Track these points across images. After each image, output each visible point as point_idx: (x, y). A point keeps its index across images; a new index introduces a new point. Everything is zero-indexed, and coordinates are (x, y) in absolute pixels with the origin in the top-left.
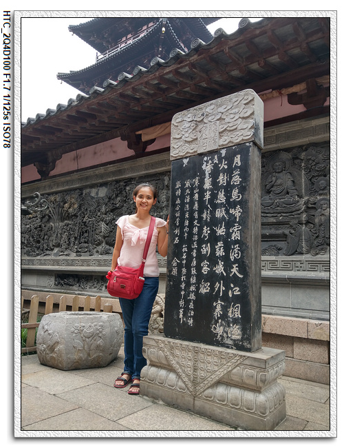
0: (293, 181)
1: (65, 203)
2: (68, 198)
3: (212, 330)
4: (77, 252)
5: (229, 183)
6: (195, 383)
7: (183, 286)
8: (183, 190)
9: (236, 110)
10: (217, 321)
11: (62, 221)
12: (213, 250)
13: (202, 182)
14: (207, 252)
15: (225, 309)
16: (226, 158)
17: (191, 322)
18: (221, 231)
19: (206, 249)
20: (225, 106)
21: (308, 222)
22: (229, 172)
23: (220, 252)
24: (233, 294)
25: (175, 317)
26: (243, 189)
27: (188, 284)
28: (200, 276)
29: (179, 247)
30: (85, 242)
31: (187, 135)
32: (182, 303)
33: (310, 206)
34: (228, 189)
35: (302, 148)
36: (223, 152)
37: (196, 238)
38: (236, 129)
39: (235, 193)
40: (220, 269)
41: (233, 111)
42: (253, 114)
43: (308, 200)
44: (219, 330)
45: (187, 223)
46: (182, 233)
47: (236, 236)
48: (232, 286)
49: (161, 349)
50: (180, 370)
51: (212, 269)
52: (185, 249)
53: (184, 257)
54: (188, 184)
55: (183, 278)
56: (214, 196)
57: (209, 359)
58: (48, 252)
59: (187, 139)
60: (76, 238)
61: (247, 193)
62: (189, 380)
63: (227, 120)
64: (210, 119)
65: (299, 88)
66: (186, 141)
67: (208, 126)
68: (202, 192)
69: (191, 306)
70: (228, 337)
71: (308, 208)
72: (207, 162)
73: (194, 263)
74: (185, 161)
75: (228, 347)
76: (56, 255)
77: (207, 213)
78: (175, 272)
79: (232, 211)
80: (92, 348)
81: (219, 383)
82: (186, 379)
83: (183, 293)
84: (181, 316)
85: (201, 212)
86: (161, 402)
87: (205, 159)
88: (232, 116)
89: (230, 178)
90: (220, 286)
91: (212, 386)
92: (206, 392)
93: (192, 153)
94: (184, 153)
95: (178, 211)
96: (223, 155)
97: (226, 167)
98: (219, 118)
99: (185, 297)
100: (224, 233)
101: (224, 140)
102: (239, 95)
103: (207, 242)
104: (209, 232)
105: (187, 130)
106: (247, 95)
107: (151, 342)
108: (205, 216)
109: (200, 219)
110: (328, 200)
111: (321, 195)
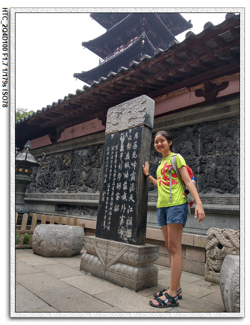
0: (193, 146)
1: (64, 159)
2: (65, 156)
3: (118, 232)
4: (69, 190)
5: (131, 148)
6: (106, 262)
7: (106, 207)
8: (110, 151)
9: (137, 107)
10: (121, 228)
11: (61, 171)
12: (122, 186)
13: (119, 147)
15: (125, 220)
16: (131, 134)
17: (109, 228)
18: (126, 176)
19: (119, 186)
20: (132, 105)
21: (201, 172)
22: (132, 142)
23: (125, 188)
24: (129, 212)
25: (102, 225)
26: (138, 152)
27: (109, 206)
28: (115, 201)
29: (106, 184)
30: (74, 184)
31: (114, 121)
32: (105, 217)
33: (203, 162)
34: (131, 151)
35: (199, 125)
36: (130, 130)
37: (114, 179)
38: (136, 118)
39: (134, 153)
40: (124, 197)
42: (145, 109)
43: (202, 158)
44: (122, 232)
45: (111, 171)
46: (108, 176)
47: (133, 178)
48: (129, 207)
49: (91, 243)
50: (100, 255)
51: (120, 197)
52: (109, 186)
54: (113, 149)
55: (107, 203)
56: (124, 155)
57: (114, 248)
58: (52, 190)
59: (114, 123)
60: (68, 181)
61: (139, 154)
62: (104, 260)
63: (133, 112)
64: (125, 112)
65: (200, 87)
67: (124, 116)
68: (119, 153)
69: (109, 219)
70: (125, 236)
71: (201, 163)
72: (122, 136)
73: (113, 194)
74: (112, 135)
75: (125, 242)
76: (57, 192)
77: (121, 165)
78: (103, 199)
79: (132, 164)
80: (62, 244)
81: (117, 262)
82: (102, 260)
84: (104, 225)
85: (118, 165)
86: (89, 274)
87: (122, 134)
88: (135, 110)
89: (133, 145)
90: (124, 207)
91: (114, 264)
92: (111, 267)
93: (116, 131)
94: (112, 131)
95: (107, 164)
96: (130, 132)
97: (131, 139)
98: (129, 111)
99: (107, 214)
100: (128, 177)
101: (131, 124)
102: (139, 98)
103: (119, 182)
104: (121, 176)
105: (114, 118)
106: (143, 98)
107: (87, 239)
108: (119, 167)
109: (117, 169)
110: (213, 158)
111: (209, 155)
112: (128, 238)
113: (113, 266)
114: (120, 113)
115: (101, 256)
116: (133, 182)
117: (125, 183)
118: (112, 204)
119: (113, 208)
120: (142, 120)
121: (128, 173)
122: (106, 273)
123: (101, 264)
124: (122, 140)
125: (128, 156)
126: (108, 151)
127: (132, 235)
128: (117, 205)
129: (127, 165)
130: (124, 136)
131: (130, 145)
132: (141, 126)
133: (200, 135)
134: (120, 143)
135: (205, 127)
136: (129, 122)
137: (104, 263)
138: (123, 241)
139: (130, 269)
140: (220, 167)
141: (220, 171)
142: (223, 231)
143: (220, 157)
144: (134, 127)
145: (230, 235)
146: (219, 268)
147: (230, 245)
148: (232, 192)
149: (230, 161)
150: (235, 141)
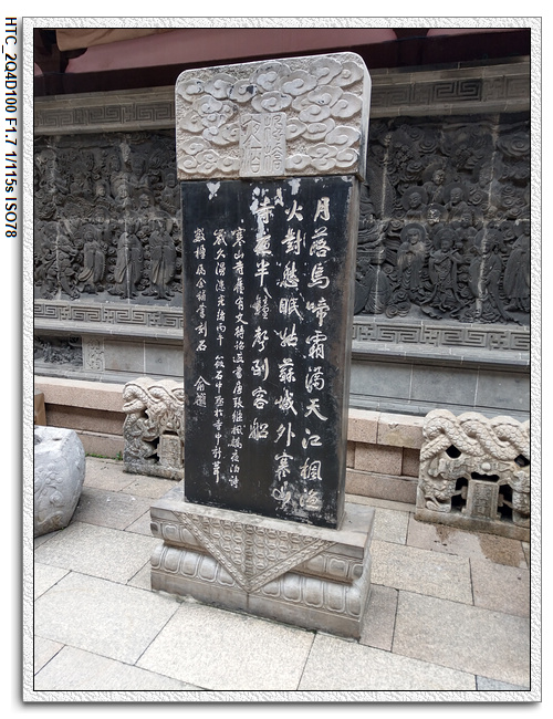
0: (368, 188)
3: (273, 495)
5: (305, 251)
6: (248, 574)
7: (218, 425)
9: (323, 97)
10: (280, 484)
12: (275, 372)
13: (250, 239)
14: (263, 373)
15: (295, 466)
16: (300, 198)
17: (235, 482)
18: (289, 340)
19: (261, 368)
20: (299, 81)
22: (307, 228)
23: (287, 376)
24: (309, 445)
25: (206, 473)
26: (332, 269)
27: (228, 423)
28: (250, 412)
29: (206, 357)
31: (214, 129)
32: (217, 452)
33: (391, 234)
34: (305, 262)
35: (386, 123)
36: (295, 185)
37: (241, 345)
38: (322, 140)
39: (317, 273)
40: (287, 403)
41: (318, 98)
42: (359, 114)
43: (390, 224)
44: (285, 497)
45: (222, 316)
46: (213, 333)
47: (316, 350)
48: (308, 432)
49: (185, 526)
50: (222, 557)
51: (271, 402)
52: (219, 364)
53: (219, 377)
54: (220, 238)
55: (218, 412)
56: (275, 274)
57: (272, 543)
59: (214, 140)
61: (339, 276)
62: (239, 570)
63: (304, 115)
64: (266, 103)
66: (211, 143)
67: (262, 120)
68: (251, 261)
69: (235, 457)
70: (299, 507)
71: (387, 237)
72: (261, 199)
73: (239, 389)
74: (213, 188)
75: (299, 521)
77: (262, 304)
78: (201, 400)
79: (310, 306)
82: (233, 570)
83: (218, 436)
84: (216, 472)
85: (249, 300)
86: (191, 600)
87: (257, 191)
88: (315, 109)
89: (310, 242)
90: (286, 432)
91: (278, 579)
92: (268, 587)
93: (228, 174)
94: (210, 171)
95: (201, 290)
96: (295, 191)
97: (300, 218)
98: (286, 105)
99: (223, 444)
100: (294, 345)
101: (298, 159)
102: (332, 62)
103: (262, 357)
104: (266, 338)
105: (213, 117)
106: (348, 66)
107: (166, 516)
108: (257, 307)
109: (248, 313)
110: (421, 228)
111: (410, 217)
112: (310, 512)
113: (274, 585)
114: (243, 105)
115: (229, 559)
116: (317, 362)
117: (287, 362)
118: (238, 417)
119: (246, 431)
120: (349, 156)
121: (293, 333)
122: (251, 600)
123: (229, 577)
124: (262, 212)
125: (290, 278)
126: (199, 244)
127: (325, 505)
128: (260, 422)
129: (287, 307)
130: (267, 200)
131: (299, 240)
132: (344, 178)
133: (386, 156)
134: (251, 222)
135: (404, 132)
136: (290, 150)
137: (240, 577)
138: (291, 518)
139: (335, 591)
140: (438, 253)
141: (438, 264)
142: (462, 422)
143: (439, 228)
144: (312, 173)
145: (481, 431)
146: (451, 495)
147: (479, 450)
148: (462, 316)
149: (464, 241)
150: (483, 187)
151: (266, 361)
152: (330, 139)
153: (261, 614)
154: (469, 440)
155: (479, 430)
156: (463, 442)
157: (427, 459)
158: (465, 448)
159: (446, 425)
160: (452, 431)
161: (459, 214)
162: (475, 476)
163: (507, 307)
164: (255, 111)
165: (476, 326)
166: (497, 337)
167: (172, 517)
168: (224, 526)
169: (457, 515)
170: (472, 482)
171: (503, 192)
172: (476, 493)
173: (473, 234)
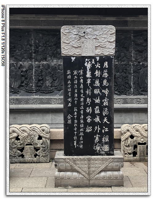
3: (94, 148)
6: (89, 174)
10: (96, 145)
12: (93, 110)
13: (85, 73)
16: (99, 62)
17: (81, 146)
18: (97, 101)
19: (89, 110)
20: (98, 32)
23: (97, 111)
24: (105, 131)
25: (72, 145)
26: (109, 80)
27: (79, 128)
28: (86, 124)
29: (72, 108)
31: (73, 42)
32: (75, 138)
34: (101, 79)
36: (98, 58)
37: (83, 104)
38: (105, 47)
39: (105, 82)
41: (104, 36)
42: (114, 41)
44: (98, 148)
45: (76, 95)
46: (73, 100)
47: (106, 103)
48: (104, 127)
49: (67, 162)
50: (80, 170)
51: (93, 120)
52: (76, 110)
53: (76, 114)
54: (75, 73)
55: (75, 125)
56: (93, 82)
62: (86, 173)
63: (100, 40)
64: (89, 36)
66: (73, 46)
67: (88, 41)
68: (85, 79)
69: (81, 139)
70: (102, 151)
72: (88, 62)
73: (82, 117)
74: (73, 59)
75: (103, 155)
77: (89, 91)
78: (69, 122)
79: (103, 91)
82: (84, 173)
84: (75, 144)
85: (85, 90)
86: (70, 187)
87: (87, 60)
89: (102, 74)
90: (98, 128)
91: (98, 173)
92: (96, 177)
93: (78, 55)
94: (72, 54)
95: (69, 88)
96: (98, 60)
97: (99, 67)
98: (95, 38)
99: (77, 135)
100: (99, 102)
101: (99, 52)
102: (107, 27)
103: (89, 107)
104: (90, 101)
105: (73, 39)
106: (111, 29)
107: (61, 160)
108: (87, 92)
109: (85, 94)
112: (106, 152)
113: (98, 175)
114: (82, 36)
115: (83, 170)
116: (106, 107)
117: (97, 107)
118: (82, 126)
119: (85, 130)
120: (113, 51)
121: (99, 99)
122: (90, 182)
123: (83, 176)
124: (88, 66)
125: (97, 83)
126: (69, 75)
127: (110, 149)
128: (89, 126)
129: (96, 92)
130: (90, 62)
131: (99, 73)
132: (111, 57)
134: (85, 68)
136: (96, 49)
137: (86, 175)
138: (100, 155)
139: (116, 173)
141: (119, 77)
142: (134, 127)
143: (118, 66)
144: (103, 55)
145: (140, 129)
146: (133, 151)
147: (140, 135)
148: (127, 94)
149: (126, 70)
150: (130, 53)
151: (91, 108)
152: (107, 47)
153: (93, 186)
154: (136, 132)
155: (139, 129)
156: (135, 133)
157: (124, 140)
158: (135, 135)
159: (129, 128)
160: (131, 130)
161: (124, 61)
162: (139, 144)
163: (140, 90)
164: (86, 38)
165: (132, 97)
166: (138, 100)
167: (63, 160)
168: (81, 160)
169: (135, 157)
170: (138, 146)
171: (136, 54)
172: (140, 149)
173: (129, 67)
